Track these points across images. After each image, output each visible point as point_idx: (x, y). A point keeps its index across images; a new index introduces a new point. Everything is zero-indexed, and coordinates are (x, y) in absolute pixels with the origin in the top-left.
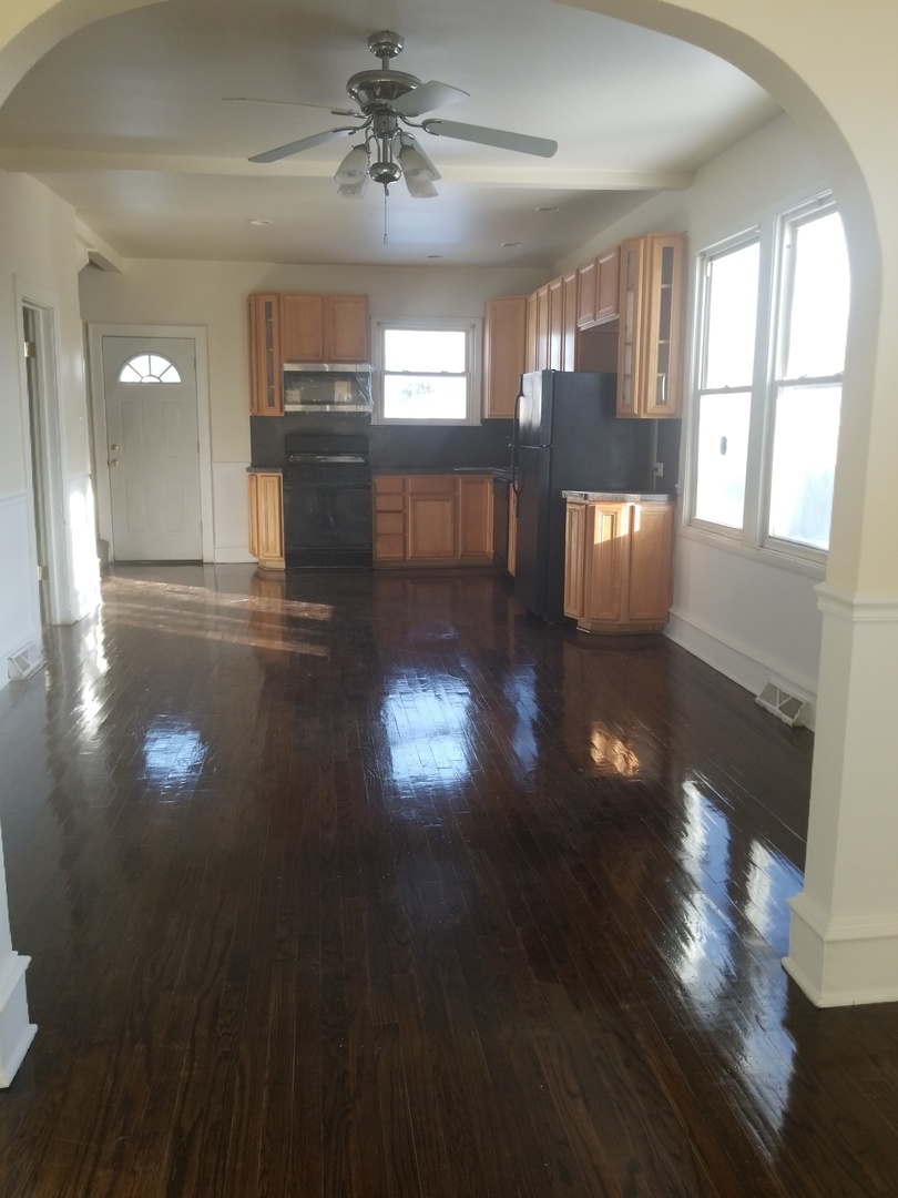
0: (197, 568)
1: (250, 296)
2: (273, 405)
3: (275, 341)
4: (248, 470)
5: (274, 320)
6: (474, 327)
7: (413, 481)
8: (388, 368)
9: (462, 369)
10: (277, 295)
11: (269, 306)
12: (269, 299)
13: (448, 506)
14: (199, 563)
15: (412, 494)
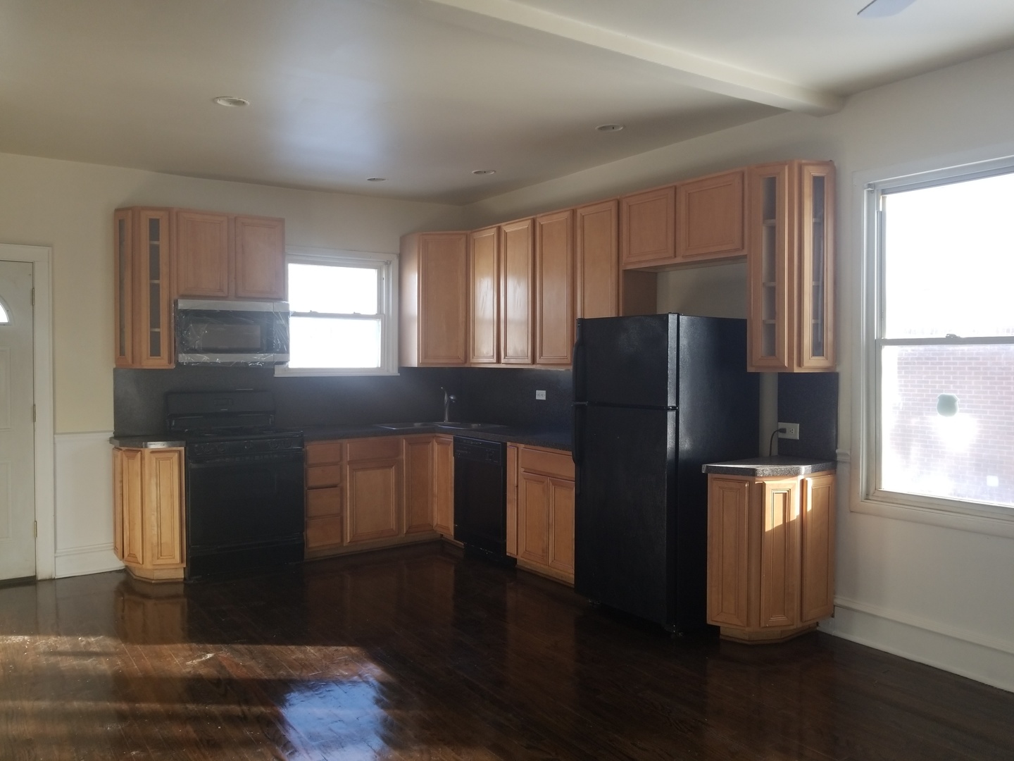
0: (29, 589)
1: (117, 210)
2: (159, 354)
3: (164, 269)
4: (111, 440)
5: (163, 243)
6: (388, 263)
7: (350, 447)
8: (292, 309)
9: (373, 310)
10: (168, 210)
11: (154, 224)
12: (154, 215)
13: (392, 472)
14: (31, 581)
15: (350, 463)
